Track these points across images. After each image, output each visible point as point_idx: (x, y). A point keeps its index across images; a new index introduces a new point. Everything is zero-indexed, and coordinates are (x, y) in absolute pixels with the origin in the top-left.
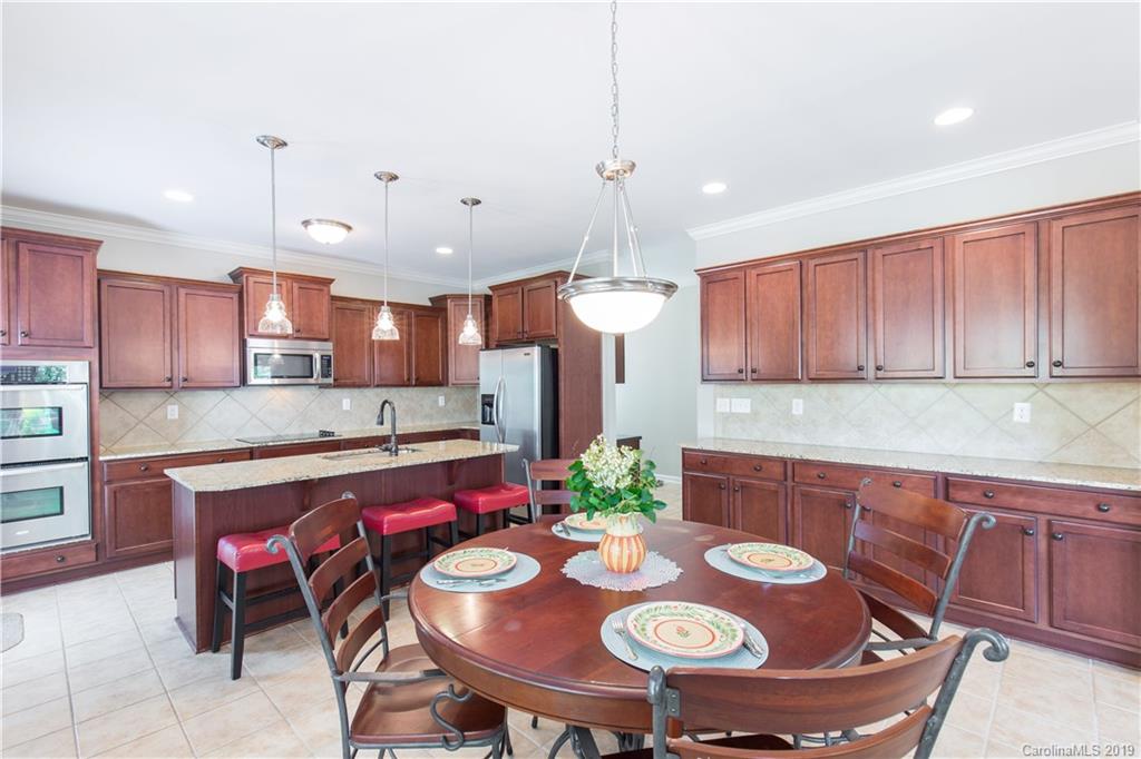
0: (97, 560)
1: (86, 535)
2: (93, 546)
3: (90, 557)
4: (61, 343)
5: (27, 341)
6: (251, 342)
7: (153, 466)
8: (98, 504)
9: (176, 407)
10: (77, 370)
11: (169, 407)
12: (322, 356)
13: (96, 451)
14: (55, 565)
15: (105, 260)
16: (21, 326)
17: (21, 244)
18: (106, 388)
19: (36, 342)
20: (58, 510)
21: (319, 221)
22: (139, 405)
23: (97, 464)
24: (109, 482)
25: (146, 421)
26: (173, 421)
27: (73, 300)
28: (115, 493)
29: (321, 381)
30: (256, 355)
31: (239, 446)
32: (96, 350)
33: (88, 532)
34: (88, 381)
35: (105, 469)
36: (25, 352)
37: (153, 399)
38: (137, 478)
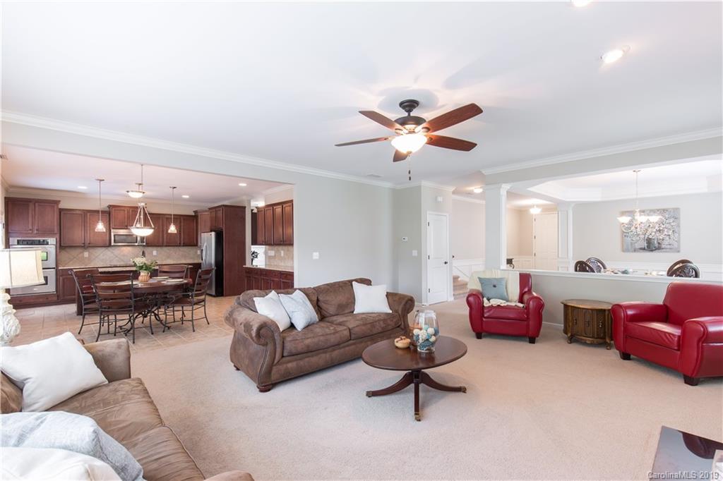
0: (58, 300)
2: (57, 295)
3: (55, 298)
4: (48, 232)
5: (38, 232)
6: (113, 231)
8: (58, 282)
9: (87, 253)
10: (52, 241)
11: (85, 253)
13: (58, 266)
14: (45, 300)
15: (62, 206)
16: (36, 228)
18: (61, 247)
19: (40, 232)
21: (132, 191)
22: (74, 252)
23: (58, 270)
24: (62, 276)
25: (77, 257)
26: (86, 258)
27: (51, 219)
28: (64, 279)
29: (140, 244)
30: (114, 235)
32: (58, 235)
33: (55, 291)
34: (56, 244)
35: (61, 272)
36: (37, 235)
37: (78, 251)
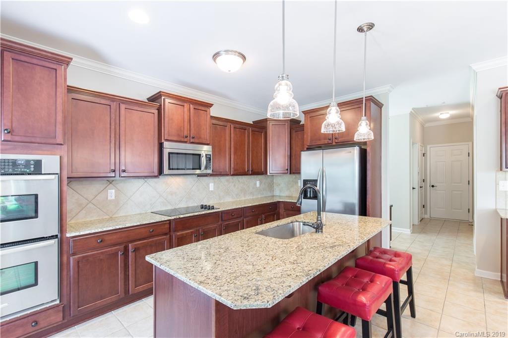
0: (63, 319)
1: (55, 300)
2: (61, 308)
3: (58, 317)
4: (38, 140)
5: (9, 137)
6: (166, 144)
7: (107, 238)
8: (65, 273)
9: (113, 191)
10: (51, 163)
11: (109, 191)
12: (206, 155)
13: (64, 228)
14: (30, 329)
16: (4, 124)
17: (5, 52)
19: (17, 138)
20: (33, 282)
21: (227, 51)
22: (90, 190)
23: (64, 240)
24: (74, 254)
25: (94, 201)
26: (111, 201)
27: (48, 105)
28: (78, 262)
29: (205, 172)
30: (169, 153)
31: (163, 219)
33: (57, 298)
34: (59, 172)
35: (71, 244)
36: (8, 147)
37: (96, 187)
38: (94, 249)
